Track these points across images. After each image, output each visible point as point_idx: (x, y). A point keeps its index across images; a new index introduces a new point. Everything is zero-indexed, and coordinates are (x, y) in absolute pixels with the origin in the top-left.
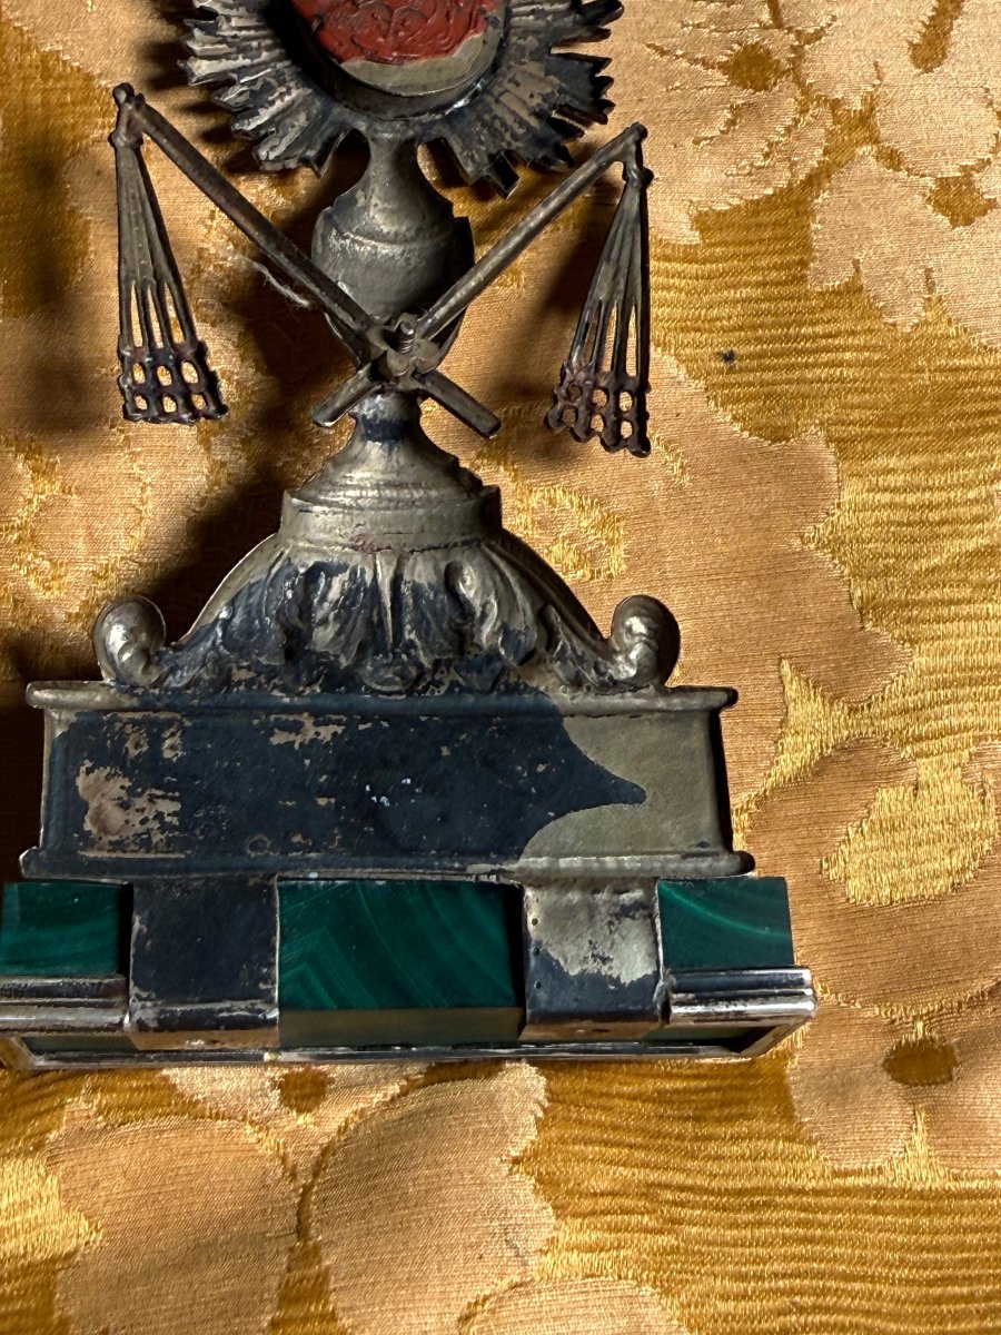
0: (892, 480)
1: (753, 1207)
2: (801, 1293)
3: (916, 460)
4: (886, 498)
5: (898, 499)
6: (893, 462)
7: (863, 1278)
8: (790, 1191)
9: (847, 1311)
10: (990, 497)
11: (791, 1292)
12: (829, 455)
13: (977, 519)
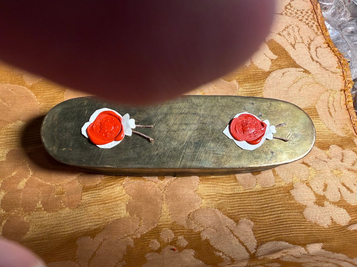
0: (246, 87)
1: (232, 197)
2: (241, 209)
3: (250, 84)
4: (245, 90)
5: (248, 90)
6: (247, 85)
7: (250, 206)
8: (237, 193)
9: (248, 211)
10: (262, 89)
11: (239, 209)
12: (237, 84)
13: (260, 93)
